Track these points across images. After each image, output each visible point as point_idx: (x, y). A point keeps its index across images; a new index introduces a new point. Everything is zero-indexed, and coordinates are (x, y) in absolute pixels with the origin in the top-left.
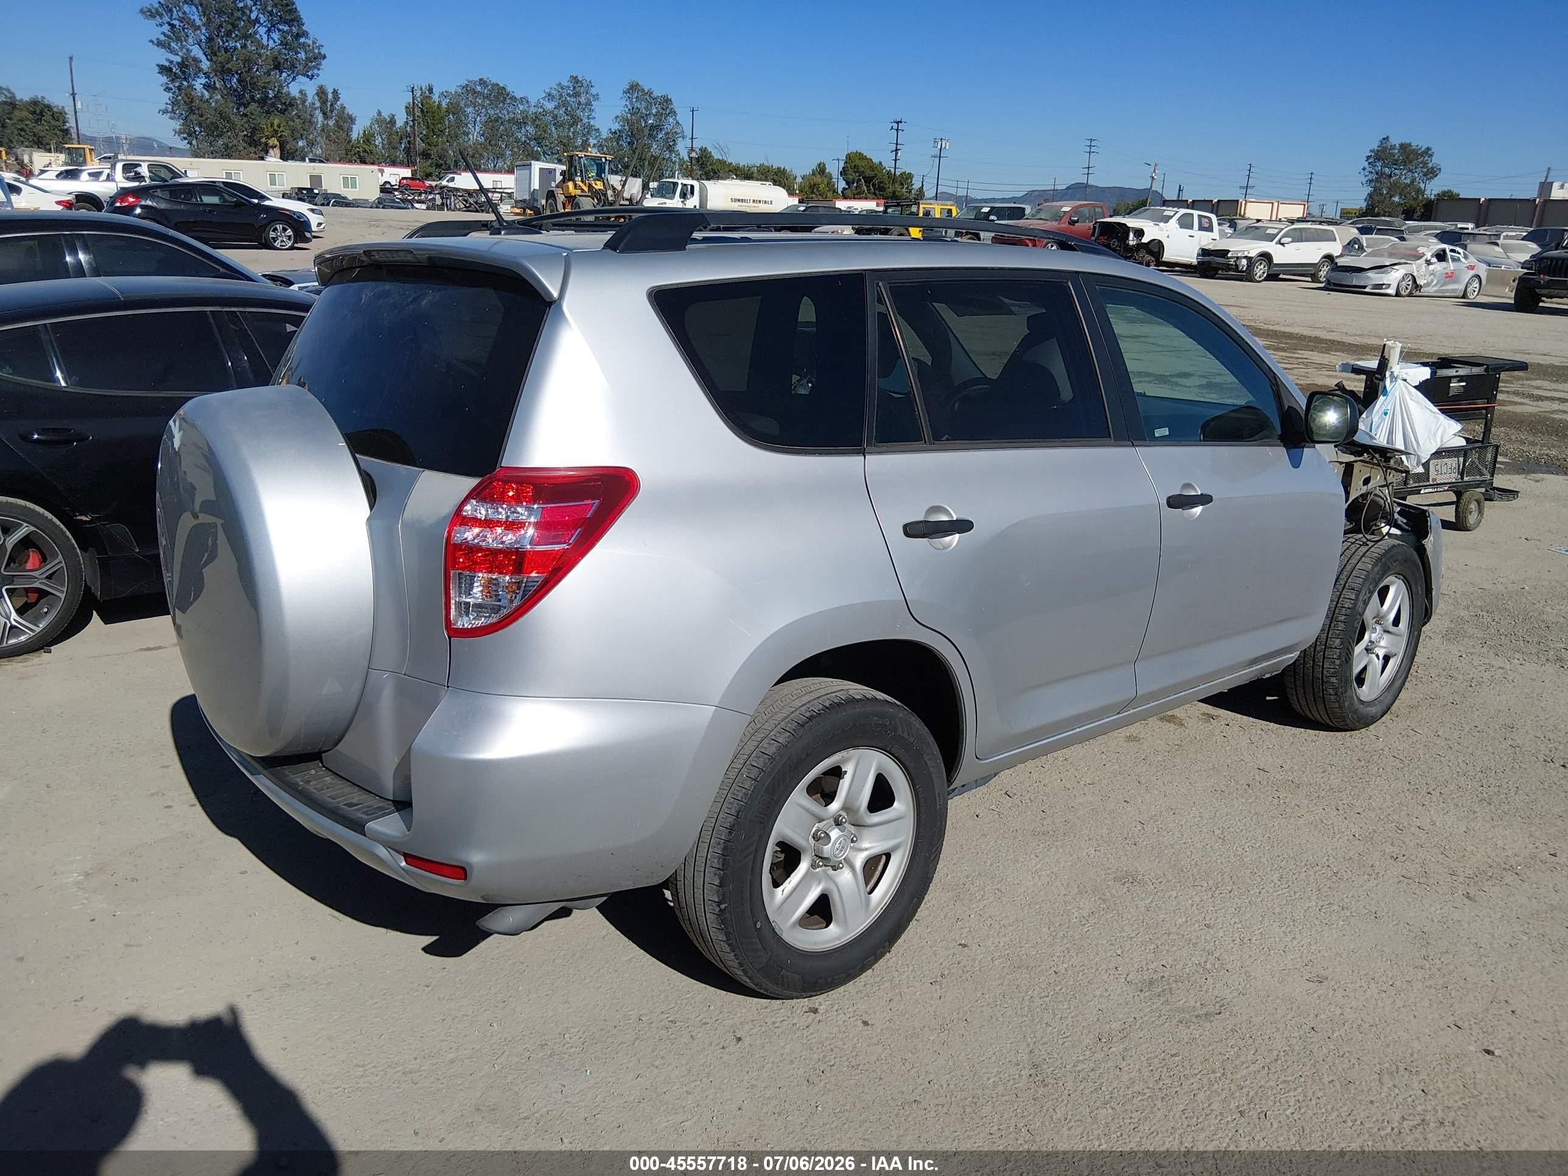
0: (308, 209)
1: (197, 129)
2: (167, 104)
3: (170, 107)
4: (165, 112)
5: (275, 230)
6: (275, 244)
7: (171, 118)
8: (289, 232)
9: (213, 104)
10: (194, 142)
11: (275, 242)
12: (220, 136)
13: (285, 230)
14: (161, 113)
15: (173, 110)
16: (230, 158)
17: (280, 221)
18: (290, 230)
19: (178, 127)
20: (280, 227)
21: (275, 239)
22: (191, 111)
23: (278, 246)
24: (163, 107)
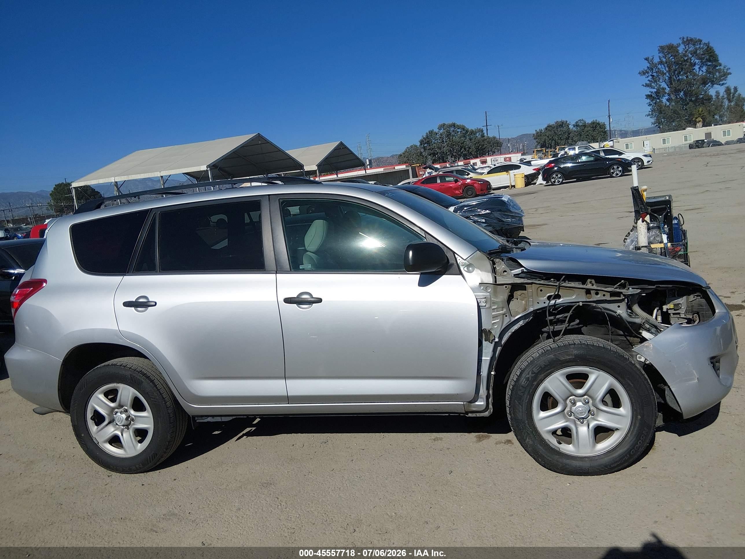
0: (643, 155)
1: (663, 120)
2: (649, 111)
3: (651, 112)
4: (649, 115)
5: (613, 169)
6: (613, 175)
7: (651, 118)
8: (620, 169)
9: (671, 107)
10: (661, 127)
11: (613, 174)
12: (673, 121)
13: (618, 168)
14: (647, 116)
15: (652, 113)
16: (677, 131)
17: (616, 164)
18: (620, 168)
19: (653, 121)
20: (615, 167)
21: (613, 173)
22: (661, 112)
23: (615, 176)
24: (647, 113)
